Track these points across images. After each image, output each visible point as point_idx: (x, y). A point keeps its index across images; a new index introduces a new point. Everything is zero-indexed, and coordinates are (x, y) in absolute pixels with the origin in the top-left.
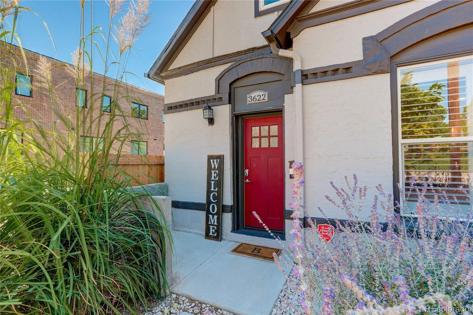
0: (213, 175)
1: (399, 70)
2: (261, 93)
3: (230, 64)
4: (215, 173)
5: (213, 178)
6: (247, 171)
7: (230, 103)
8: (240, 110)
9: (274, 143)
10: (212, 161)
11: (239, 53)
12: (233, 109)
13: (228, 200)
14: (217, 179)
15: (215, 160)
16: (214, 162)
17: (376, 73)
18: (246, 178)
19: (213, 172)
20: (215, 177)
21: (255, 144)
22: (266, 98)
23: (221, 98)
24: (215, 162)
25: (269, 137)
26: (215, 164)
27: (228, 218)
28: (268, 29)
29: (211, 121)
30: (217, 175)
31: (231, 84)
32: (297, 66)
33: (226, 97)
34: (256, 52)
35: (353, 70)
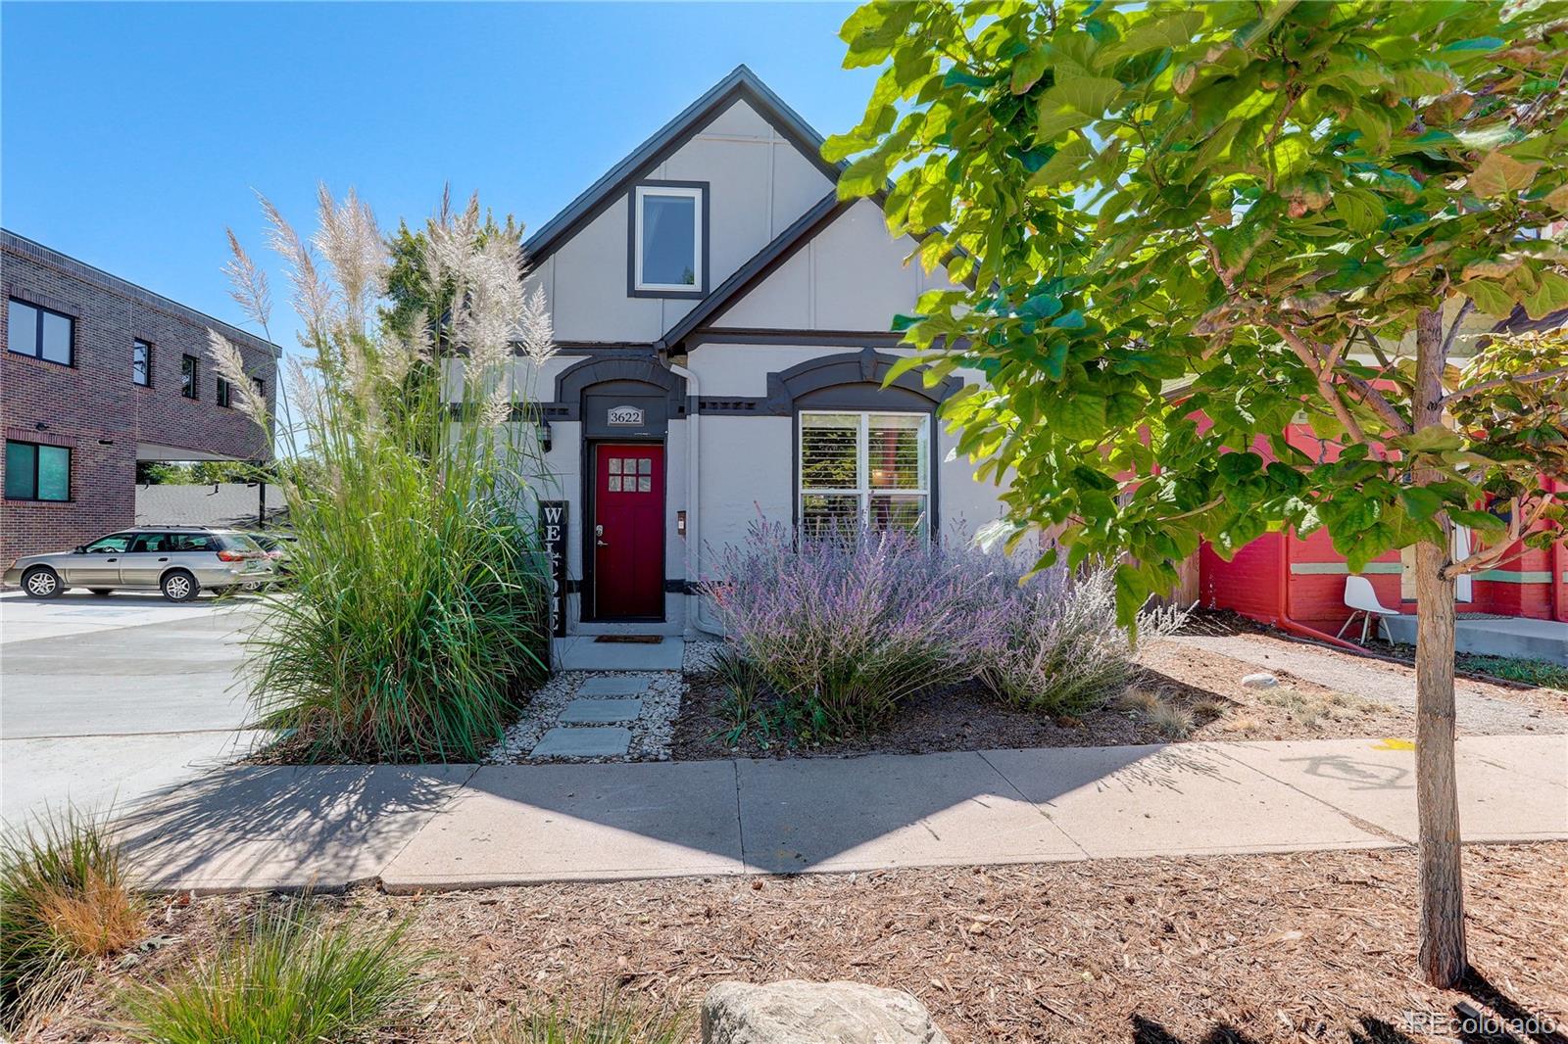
0: (550, 533)
1: (801, 413)
2: (632, 411)
3: (582, 358)
4: (553, 529)
5: (550, 538)
6: (599, 529)
7: (580, 420)
8: (596, 432)
9: (646, 486)
10: (547, 510)
11: (600, 345)
12: (584, 430)
13: (576, 572)
14: (558, 539)
15: (554, 510)
16: (551, 512)
17: (779, 415)
18: (598, 538)
19: (550, 528)
20: (553, 537)
21: (615, 485)
22: (640, 419)
23: (565, 410)
24: (554, 512)
25: (637, 475)
26: (553, 515)
27: (575, 600)
28: (662, 339)
29: (547, 446)
30: (558, 533)
31: (583, 390)
32: (692, 390)
33: (575, 409)
34: (628, 351)
35: (756, 407)
